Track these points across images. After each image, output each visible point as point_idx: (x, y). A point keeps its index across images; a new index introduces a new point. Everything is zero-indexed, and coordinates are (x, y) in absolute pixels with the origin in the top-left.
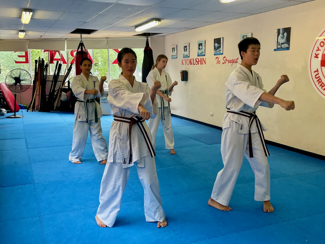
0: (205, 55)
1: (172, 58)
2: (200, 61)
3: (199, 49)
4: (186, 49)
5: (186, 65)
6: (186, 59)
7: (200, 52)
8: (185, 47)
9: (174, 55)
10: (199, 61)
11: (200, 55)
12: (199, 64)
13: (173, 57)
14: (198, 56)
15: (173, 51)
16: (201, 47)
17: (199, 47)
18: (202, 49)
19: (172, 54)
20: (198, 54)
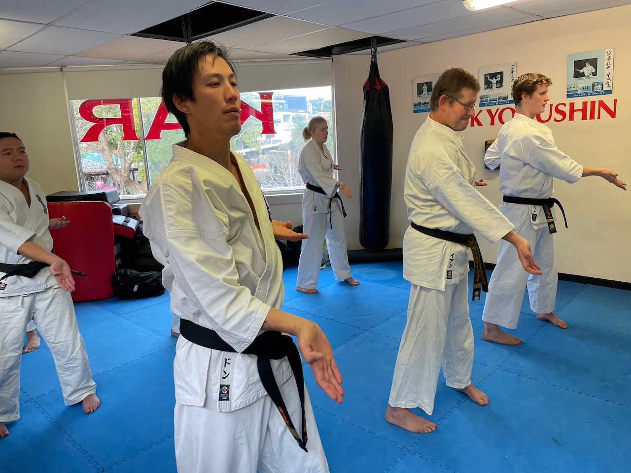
0: (610, 92)
1: (415, 111)
2: (584, 110)
3: (577, 75)
4: (500, 83)
5: (492, 123)
6: (493, 109)
7: (580, 86)
8: (493, 75)
9: (425, 103)
10: (572, 110)
11: (582, 93)
12: (571, 118)
13: (422, 107)
14: (569, 96)
15: (425, 92)
16: (588, 70)
17: (575, 72)
18: (595, 74)
19: (418, 100)
20: (568, 92)
